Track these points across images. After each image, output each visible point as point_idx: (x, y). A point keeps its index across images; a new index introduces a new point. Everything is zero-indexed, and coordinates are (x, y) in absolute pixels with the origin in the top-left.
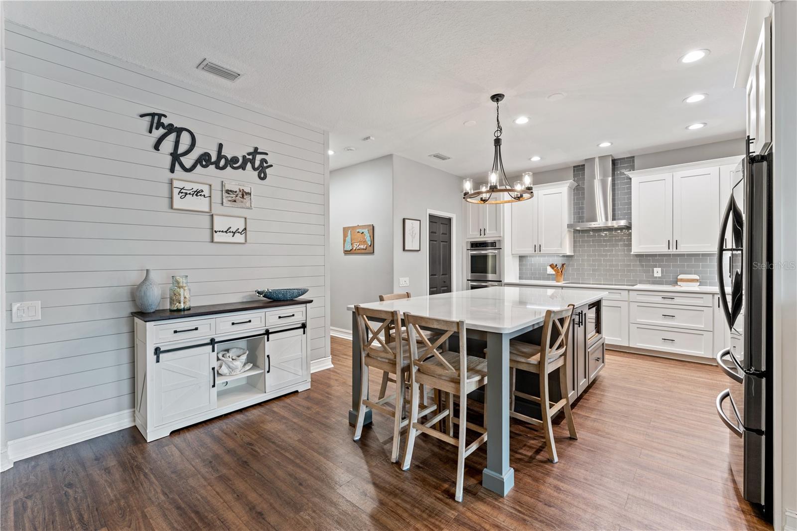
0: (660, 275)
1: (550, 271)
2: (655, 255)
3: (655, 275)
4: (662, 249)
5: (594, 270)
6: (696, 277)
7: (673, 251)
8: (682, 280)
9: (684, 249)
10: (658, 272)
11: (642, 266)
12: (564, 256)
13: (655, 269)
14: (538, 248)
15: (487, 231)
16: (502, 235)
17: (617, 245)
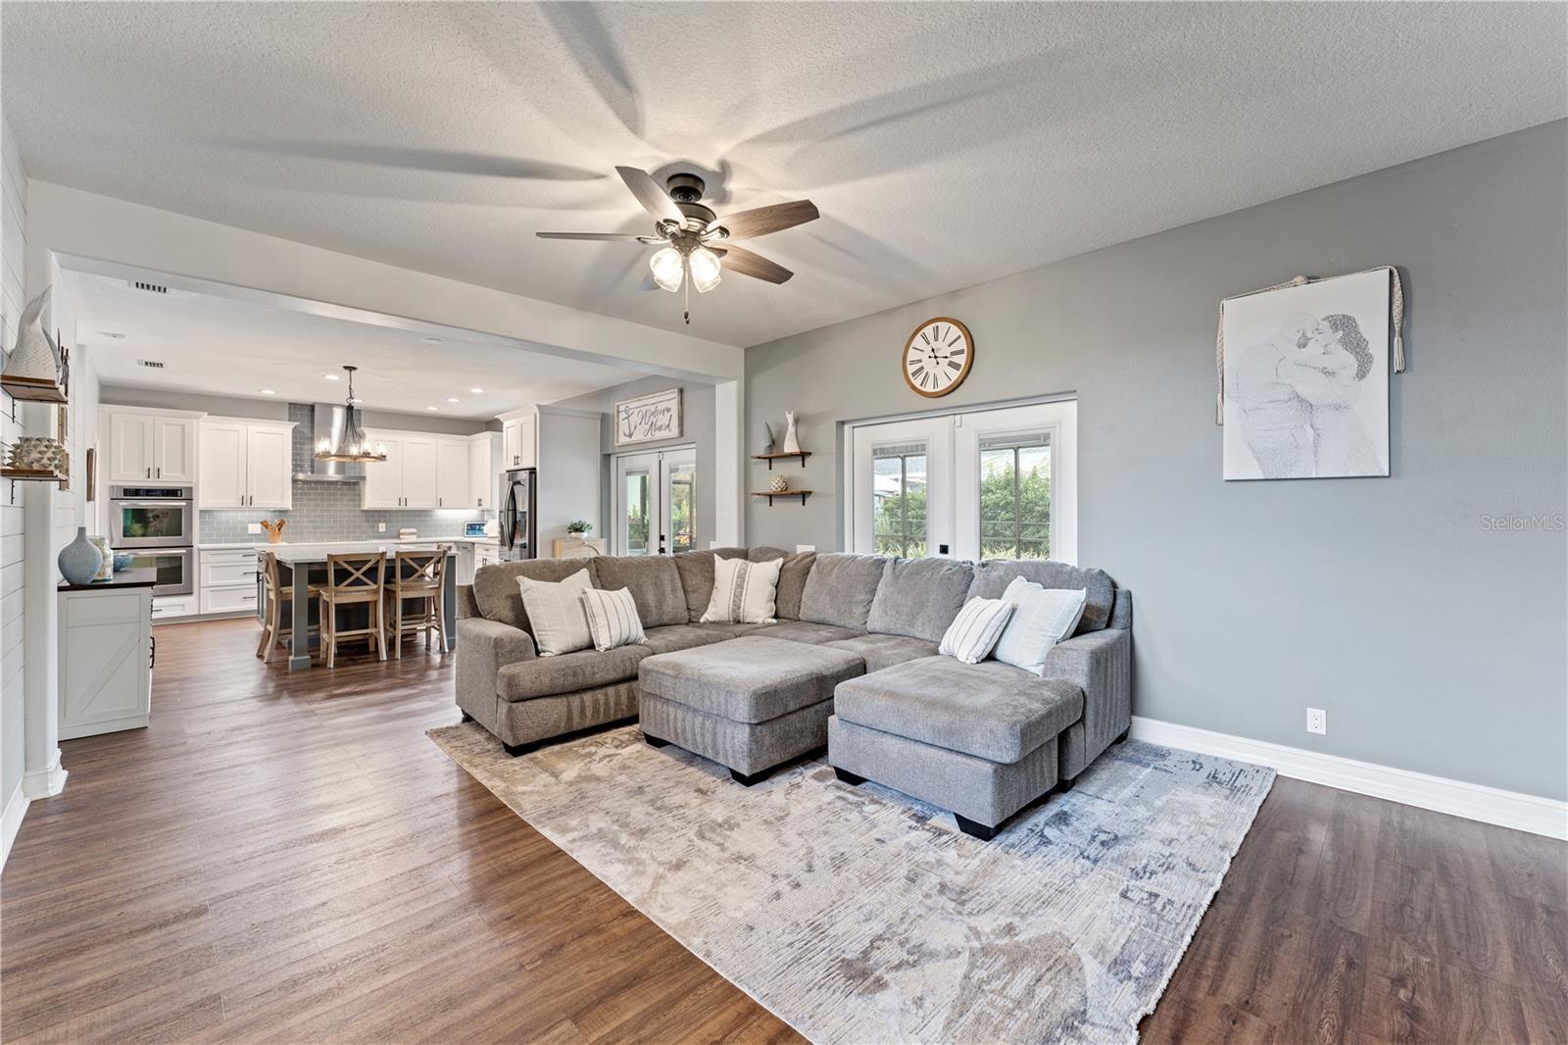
0: (384, 530)
1: (255, 528)
2: (380, 511)
3: (380, 530)
4: (393, 505)
5: (314, 528)
6: (414, 530)
7: (403, 507)
8: (403, 534)
9: (412, 505)
10: (382, 527)
11: (368, 521)
12: (274, 511)
13: (380, 525)
14: (246, 501)
15: (163, 473)
16: (194, 480)
17: (341, 500)
